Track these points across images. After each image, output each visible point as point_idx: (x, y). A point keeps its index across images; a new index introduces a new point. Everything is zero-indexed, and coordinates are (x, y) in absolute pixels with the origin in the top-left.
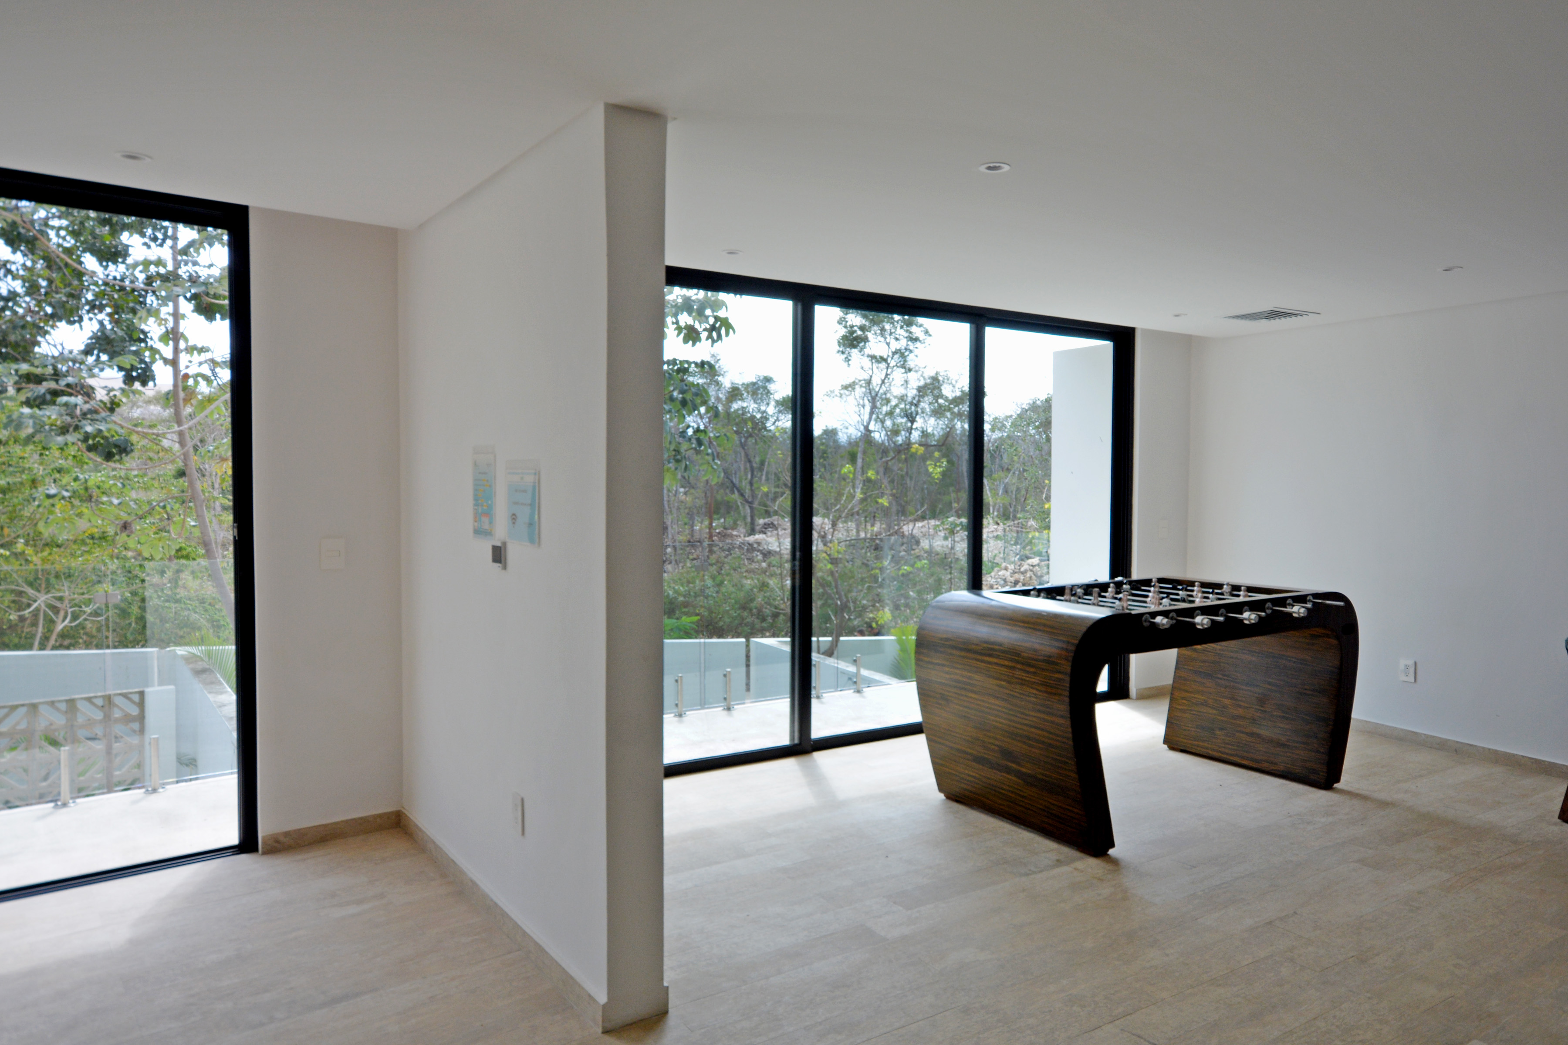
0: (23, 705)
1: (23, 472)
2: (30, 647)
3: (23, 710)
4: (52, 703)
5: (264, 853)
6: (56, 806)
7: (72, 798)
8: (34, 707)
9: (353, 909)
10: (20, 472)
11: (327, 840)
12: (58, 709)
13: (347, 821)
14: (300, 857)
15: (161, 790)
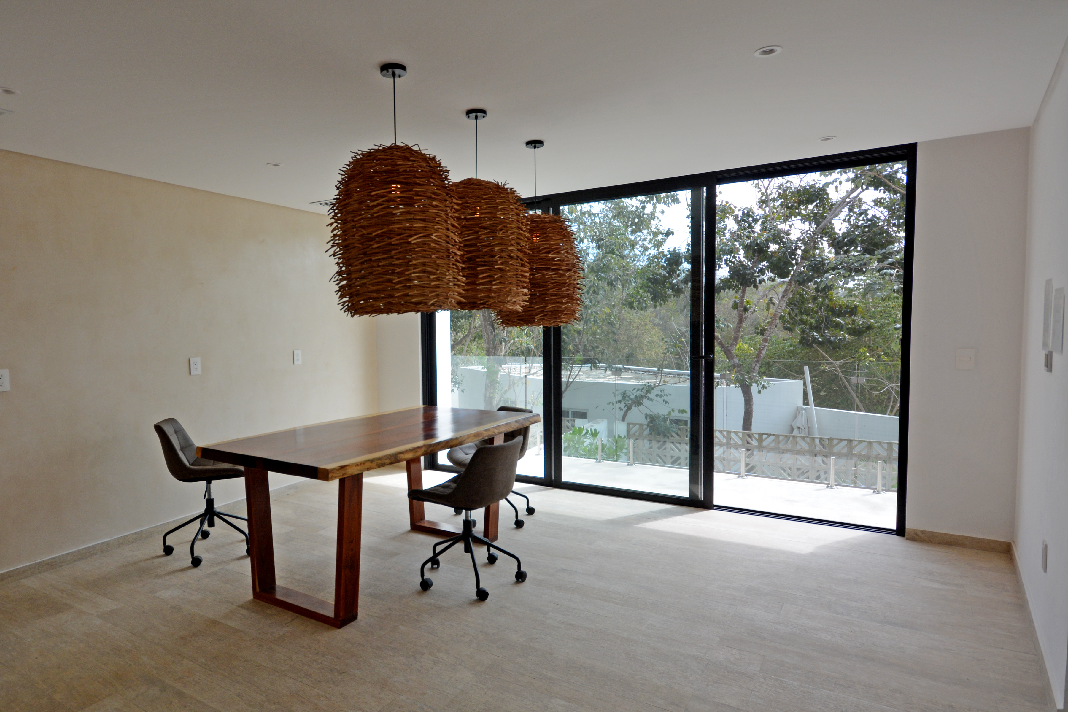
0: (865, 441)
1: (890, 316)
2: (885, 414)
3: (865, 444)
4: (880, 443)
5: (907, 539)
6: (827, 487)
7: (835, 485)
8: (870, 443)
9: (937, 585)
10: (889, 317)
11: (952, 545)
12: (882, 447)
13: (967, 538)
14: (927, 548)
15: (882, 493)
